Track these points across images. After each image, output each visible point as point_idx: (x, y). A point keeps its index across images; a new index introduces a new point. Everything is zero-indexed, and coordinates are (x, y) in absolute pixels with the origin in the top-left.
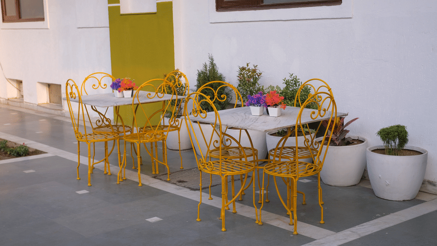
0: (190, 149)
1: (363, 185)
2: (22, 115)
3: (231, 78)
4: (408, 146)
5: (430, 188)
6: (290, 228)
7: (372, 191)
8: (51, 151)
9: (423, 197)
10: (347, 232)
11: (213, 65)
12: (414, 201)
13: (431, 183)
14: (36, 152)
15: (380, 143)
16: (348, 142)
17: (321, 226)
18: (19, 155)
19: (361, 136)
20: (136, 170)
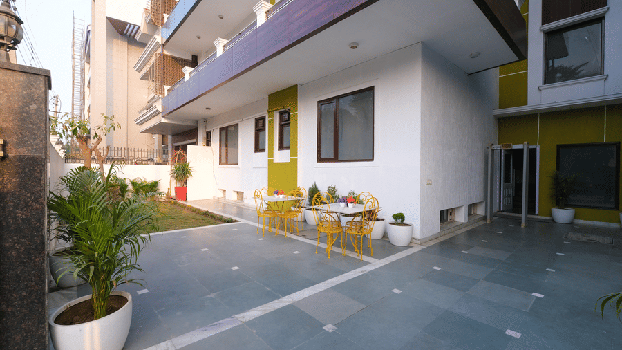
0: (305, 221)
1: (384, 239)
2: (224, 205)
3: (323, 190)
4: (405, 222)
5: (414, 241)
6: (358, 258)
7: (389, 242)
8: (243, 221)
9: (412, 245)
10: (384, 260)
11: (316, 185)
12: (408, 247)
13: (414, 239)
14: (236, 221)
15: (393, 220)
16: (378, 220)
17: (371, 257)
18: (228, 222)
19: (383, 218)
20: (284, 230)
